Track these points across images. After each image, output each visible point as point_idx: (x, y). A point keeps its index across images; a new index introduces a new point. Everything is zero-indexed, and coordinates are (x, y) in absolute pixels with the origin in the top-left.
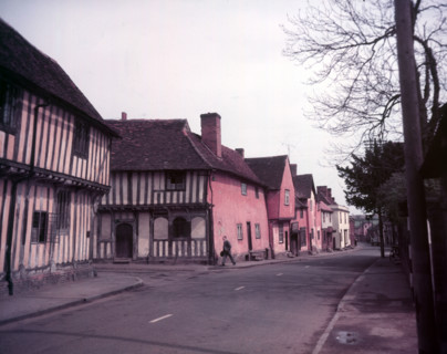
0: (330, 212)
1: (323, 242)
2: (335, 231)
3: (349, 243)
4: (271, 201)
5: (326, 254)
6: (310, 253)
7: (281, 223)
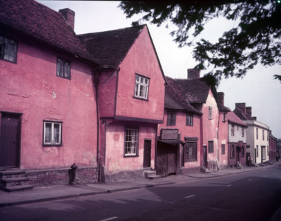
0: (244, 127)
1: (229, 158)
2: (248, 147)
3: (267, 158)
4: (105, 89)
5: (234, 171)
6: (203, 171)
7: (130, 126)
